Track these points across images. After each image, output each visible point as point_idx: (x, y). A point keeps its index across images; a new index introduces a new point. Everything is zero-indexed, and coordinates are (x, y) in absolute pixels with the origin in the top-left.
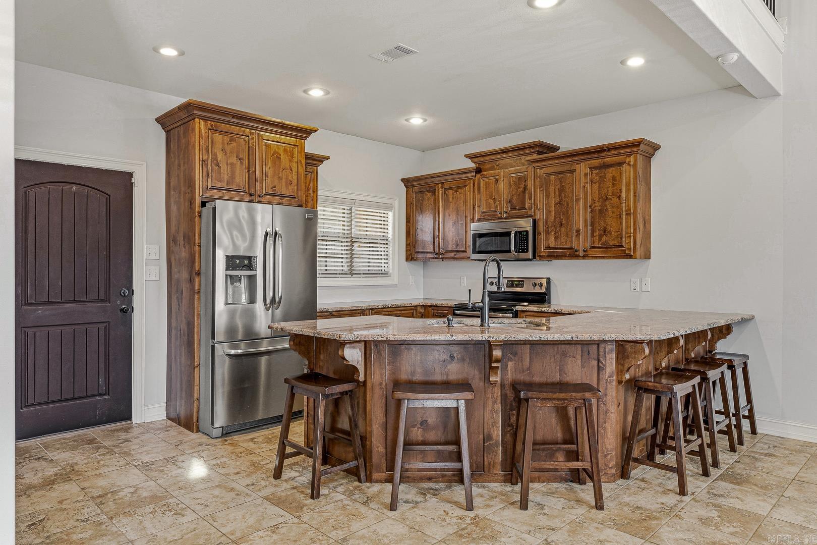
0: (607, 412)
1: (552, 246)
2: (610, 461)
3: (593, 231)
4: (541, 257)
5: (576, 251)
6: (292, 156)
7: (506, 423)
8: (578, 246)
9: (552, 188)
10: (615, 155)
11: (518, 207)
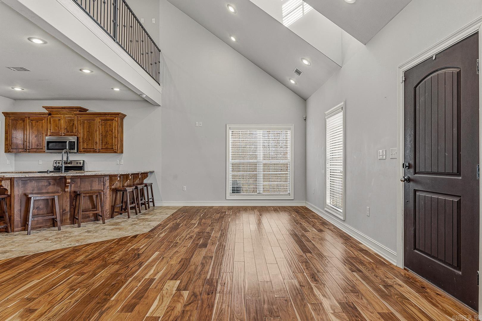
0: (106, 198)
1: (86, 147)
2: (108, 213)
3: (102, 143)
4: (80, 152)
5: (96, 150)
7: (71, 204)
8: (96, 148)
9: (85, 125)
10: (110, 117)
11: (70, 131)
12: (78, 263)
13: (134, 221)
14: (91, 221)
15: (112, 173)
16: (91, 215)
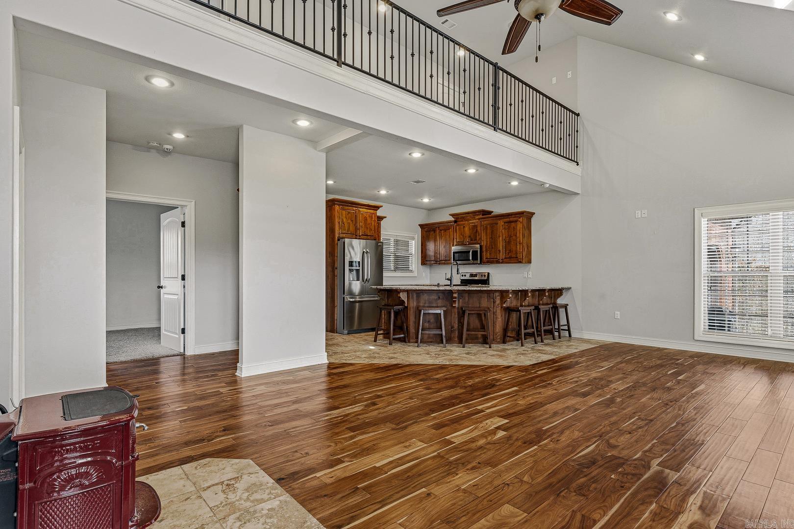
1: (489, 257)
2: (498, 336)
3: (506, 251)
4: (484, 262)
5: (499, 260)
6: (372, 218)
8: (500, 257)
9: (488, 231)
10: (514, 217)
11: (474, 240)
12: (434, 379)
13: (525, 350)
14: (480, 343)
15: (504, 288)
16: (480, 336)
